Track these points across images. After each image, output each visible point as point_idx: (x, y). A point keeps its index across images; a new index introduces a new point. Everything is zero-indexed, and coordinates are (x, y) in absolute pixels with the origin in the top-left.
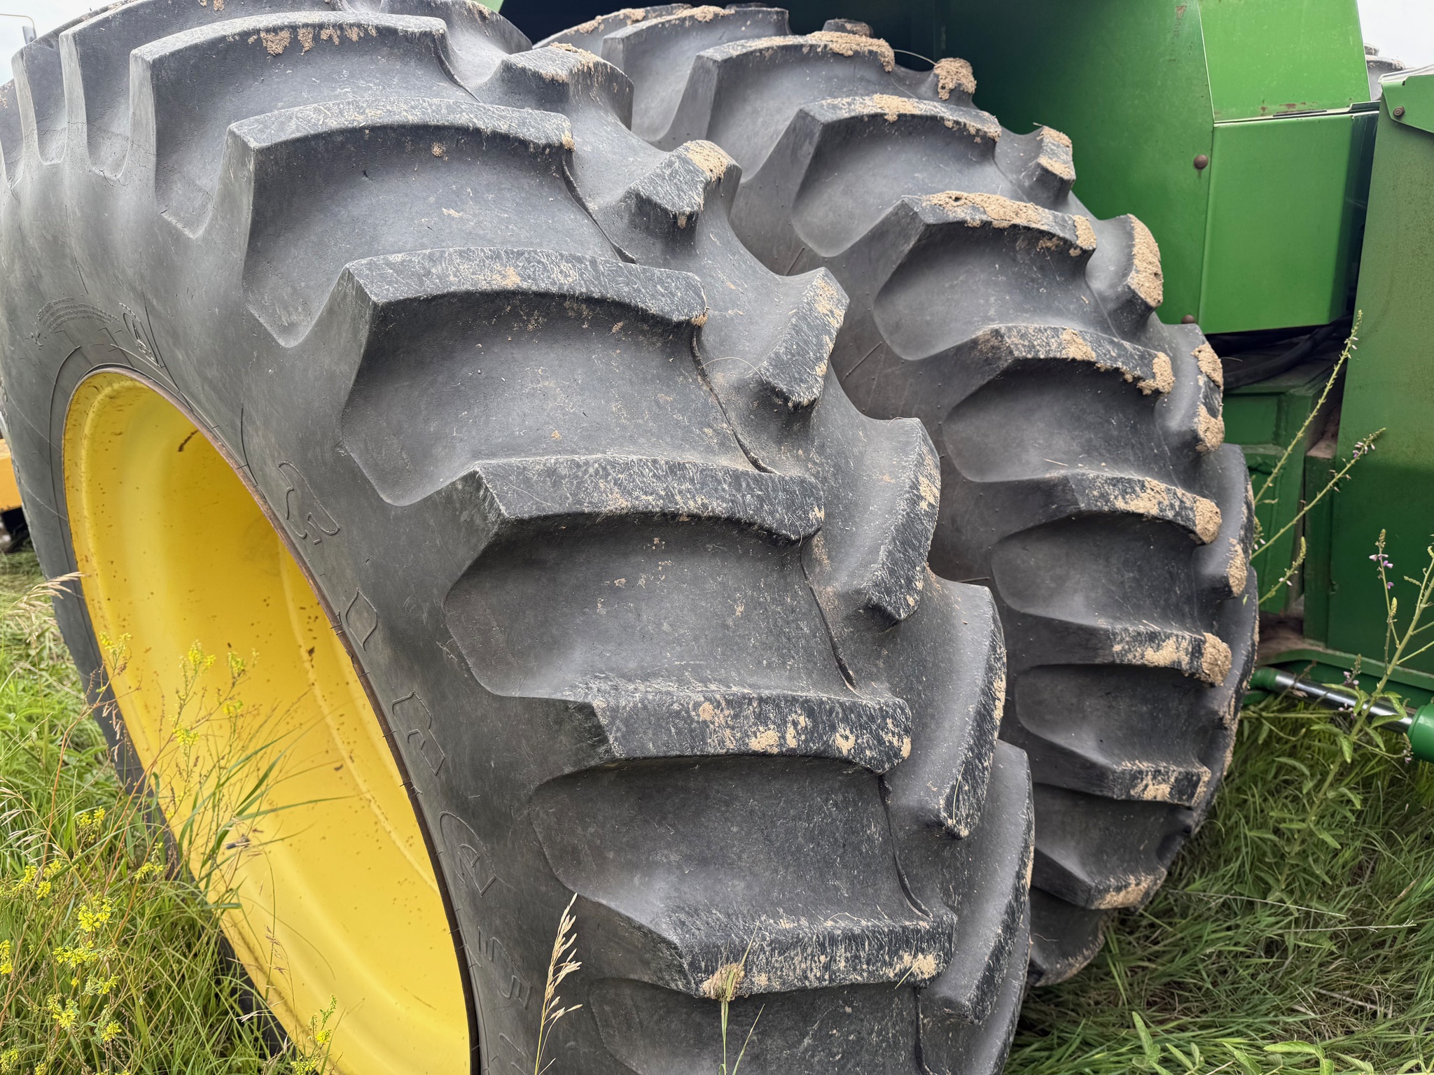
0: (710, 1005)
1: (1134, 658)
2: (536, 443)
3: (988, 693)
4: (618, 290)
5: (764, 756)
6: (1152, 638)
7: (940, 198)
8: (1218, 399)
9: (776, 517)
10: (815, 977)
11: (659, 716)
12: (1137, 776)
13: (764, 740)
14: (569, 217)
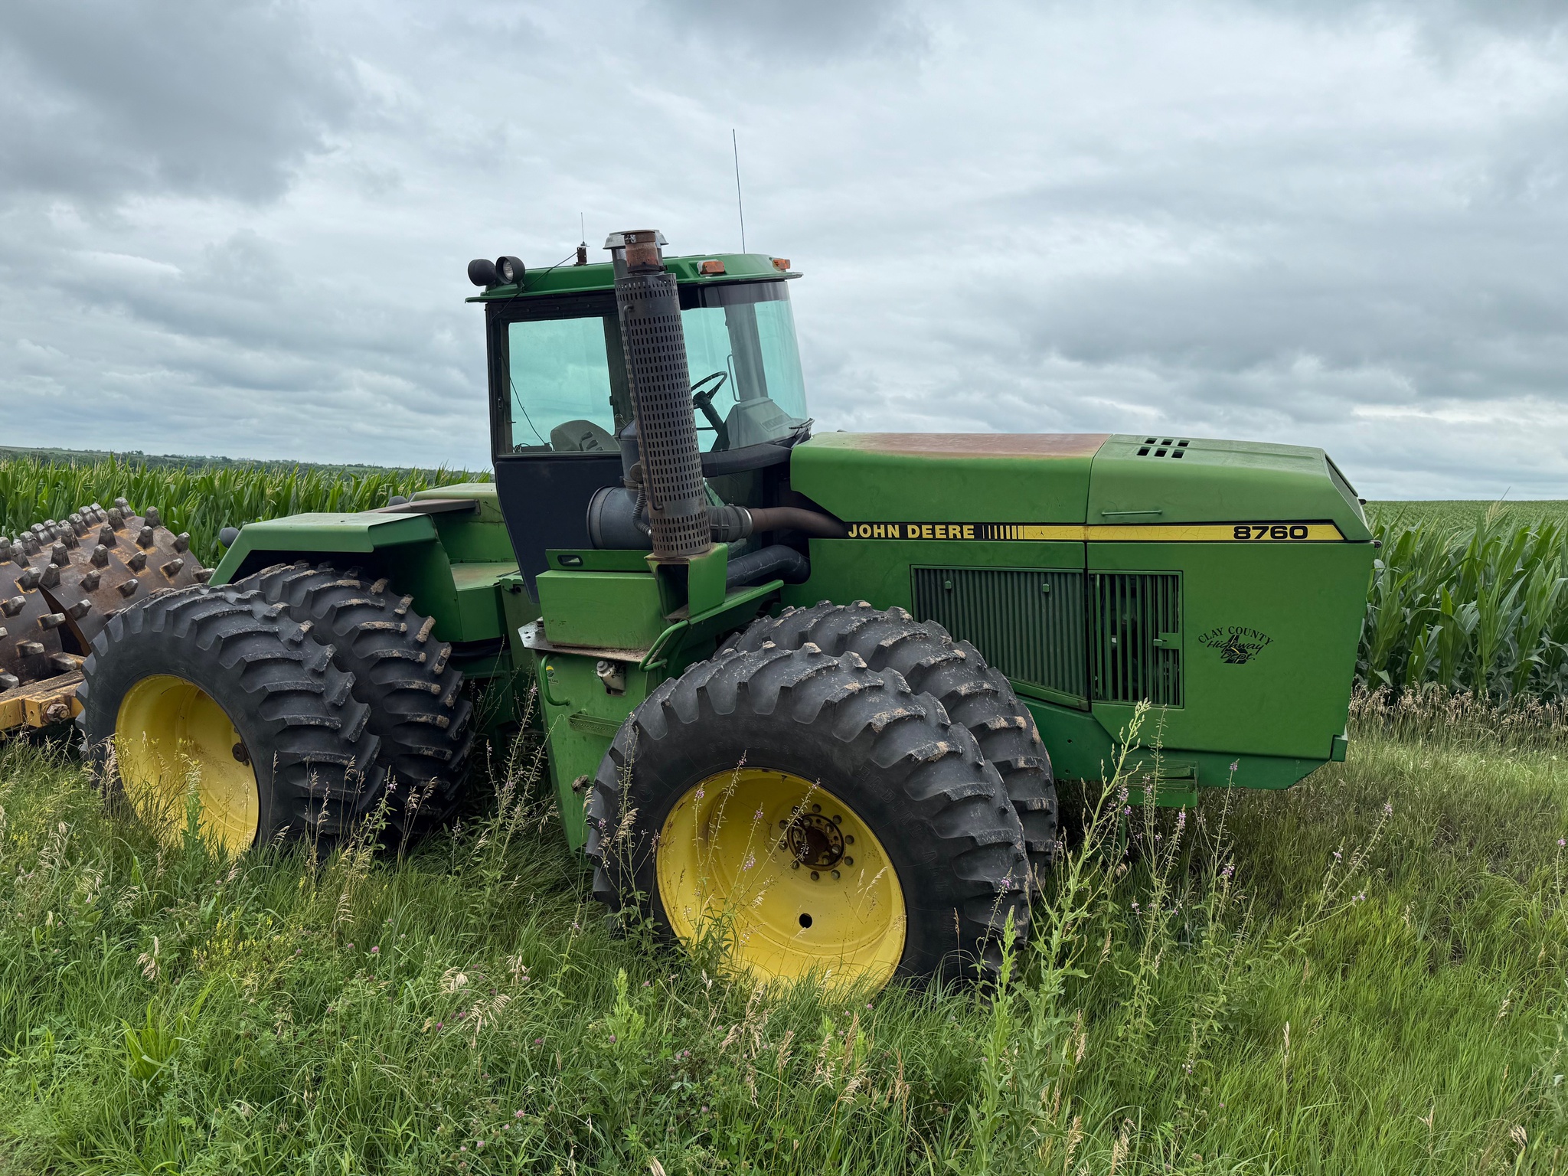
0: (305, 763)
1: (414, 720)
2: (274, 681)
3: (362, 721)
4: (287, 656)
5: (312, 725)
6: (419, 716)
7: (364, 624)
8: (444, 662)
9: (316, 690)
10: (323, 760)
11: (295, 719)
12: (420, 749)
13: (313, 723)
14: (278, 644)
